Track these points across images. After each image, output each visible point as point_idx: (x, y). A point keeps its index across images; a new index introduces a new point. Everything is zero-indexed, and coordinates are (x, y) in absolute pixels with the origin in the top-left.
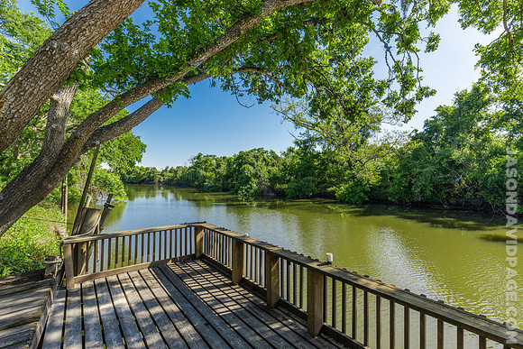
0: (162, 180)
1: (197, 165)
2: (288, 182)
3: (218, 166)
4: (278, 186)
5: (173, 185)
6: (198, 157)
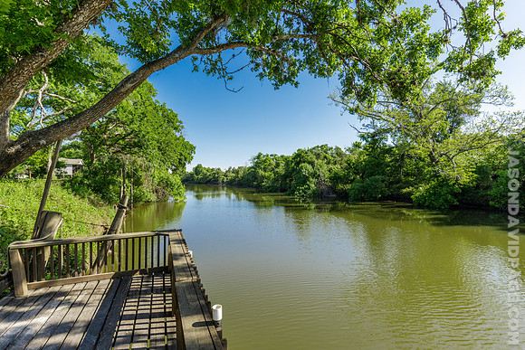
0: (225, 180)
1: (257, 165)
3: (278, 165)
6: (258, 157)
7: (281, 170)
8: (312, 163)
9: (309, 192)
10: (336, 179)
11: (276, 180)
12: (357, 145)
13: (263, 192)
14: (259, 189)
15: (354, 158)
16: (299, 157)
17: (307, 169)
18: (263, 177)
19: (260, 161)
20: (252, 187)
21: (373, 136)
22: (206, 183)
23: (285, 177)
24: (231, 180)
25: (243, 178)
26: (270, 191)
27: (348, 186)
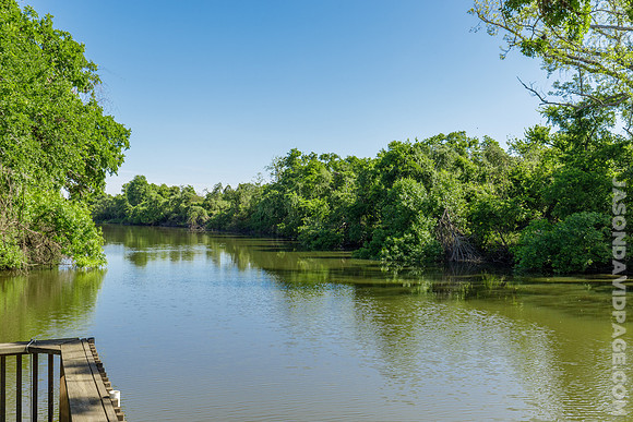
0: (206, 218)
1: (286, 181)
2: (522, 225)
3: (339, 182)
4: (494, 237)
5: (231, 231)
6: (290, 161)
7: (348, 194)
8: (424, 178)
9: (417, 250)
10: (483, 218)
11: (333, 219)
12: (538, 136)
13: (300, 248)
14: (292, 241)
15: (529, 167)
16: (394, 164)
17: (411, 191)
18: (302, 211)
19: (294, 171)
20: (274, 235)
21: (579, 112)
22: (157, 224)
23: (357, 212)
24: (220, 218)
25: (250, 212)
26: (318, 248)
27: (513, 238)
